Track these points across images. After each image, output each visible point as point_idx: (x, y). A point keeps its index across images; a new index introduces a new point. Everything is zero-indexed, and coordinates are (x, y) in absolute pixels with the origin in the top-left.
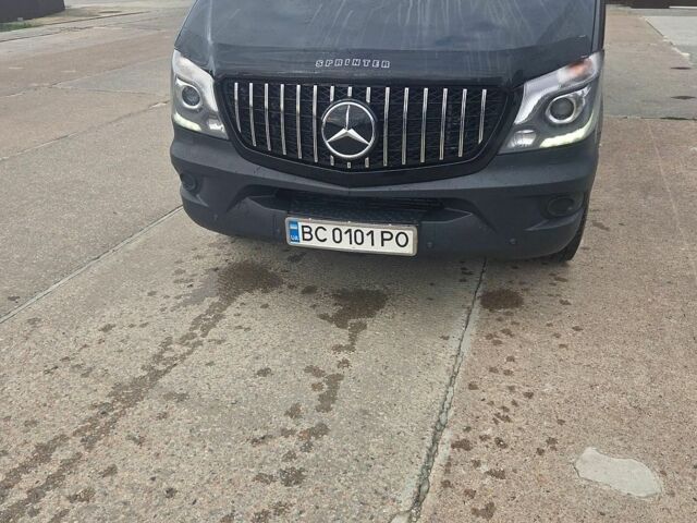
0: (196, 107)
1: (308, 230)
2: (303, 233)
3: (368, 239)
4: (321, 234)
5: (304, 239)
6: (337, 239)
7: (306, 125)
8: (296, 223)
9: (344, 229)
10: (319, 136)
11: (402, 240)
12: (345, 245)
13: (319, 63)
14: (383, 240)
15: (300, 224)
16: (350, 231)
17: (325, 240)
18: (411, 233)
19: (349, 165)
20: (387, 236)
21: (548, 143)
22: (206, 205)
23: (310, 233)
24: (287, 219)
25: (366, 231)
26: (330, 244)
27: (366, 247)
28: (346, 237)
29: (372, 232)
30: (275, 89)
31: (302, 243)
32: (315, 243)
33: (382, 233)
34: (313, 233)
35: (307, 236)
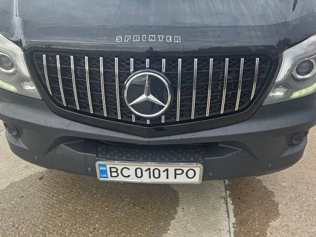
0: (11, 71)
1: (115, 170)
2: (111, 172)
3: (163, 175)
4: (125, 172)
5: (111, 176)
6: (139, 175)
7: (110, 91)
8: (105, 166)
9: (144, 169)
10: (122, 100)
11: (191, 174)
12: (146, 179)
13: (118, 39)
14: (176, 174)
15: (108, 167)
16: (149, 169)
17: (129, 176)
18: (198, 169)
19: (148, 122)
20: (178, 172)
21: (296, 95)
22: (26, 148)
23: (116, 172)
24: (98, 163)
25: (162, 169)
26: (133, 179)
27: (163, 179)
28: (146, 174)
29: (167, 170)
30: (80, 60)
31: (110, 179)
32: (120, 179)
33: (176, 170)
34: (119, 172)
35: (114, 174)
